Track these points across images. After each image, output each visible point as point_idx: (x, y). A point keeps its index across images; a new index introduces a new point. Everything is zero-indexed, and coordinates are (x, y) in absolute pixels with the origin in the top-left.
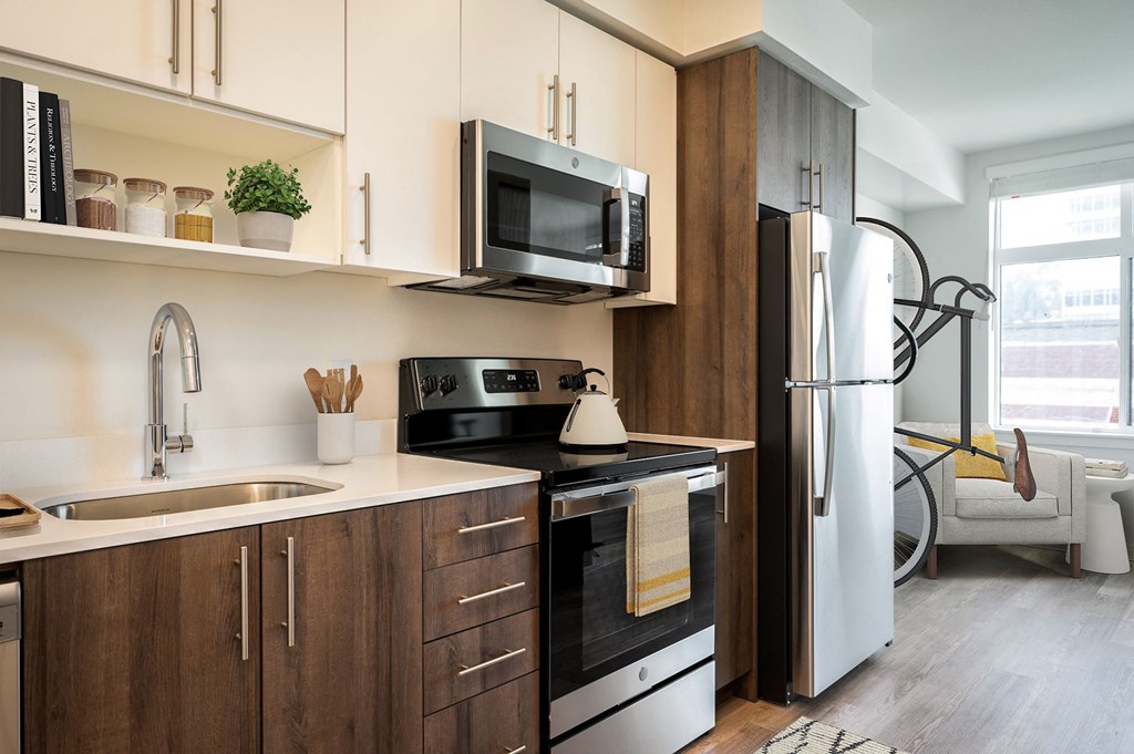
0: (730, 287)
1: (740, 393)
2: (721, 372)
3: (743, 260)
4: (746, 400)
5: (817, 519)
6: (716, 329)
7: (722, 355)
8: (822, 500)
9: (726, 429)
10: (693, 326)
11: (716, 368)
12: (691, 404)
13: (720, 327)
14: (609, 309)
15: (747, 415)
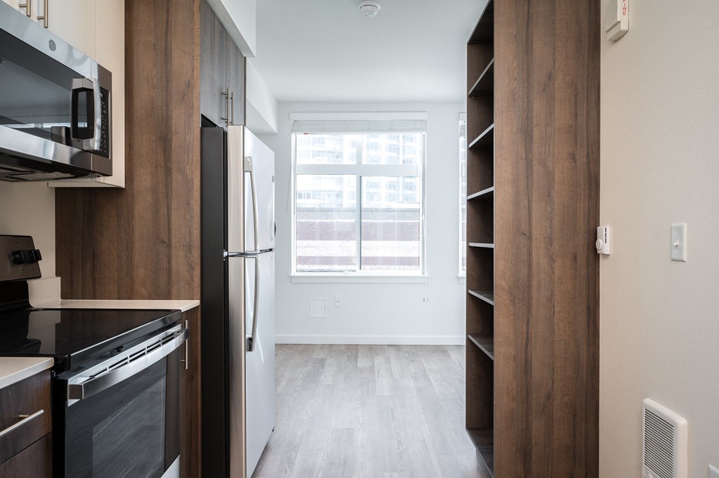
0: (176, 177)
1: (186, 263)
2: (169, 245)
3: (188, 157)
4: (192, 268)
5: (248, 353)
6: (164, 210)
7: (170, 232)
8: (251, 340)
9: (174, 291)
10: (142, 206)
11: (164, 242)
12: (140, 273)
13: (168, 209)
14: (51, 188)
15: (192, 280)
